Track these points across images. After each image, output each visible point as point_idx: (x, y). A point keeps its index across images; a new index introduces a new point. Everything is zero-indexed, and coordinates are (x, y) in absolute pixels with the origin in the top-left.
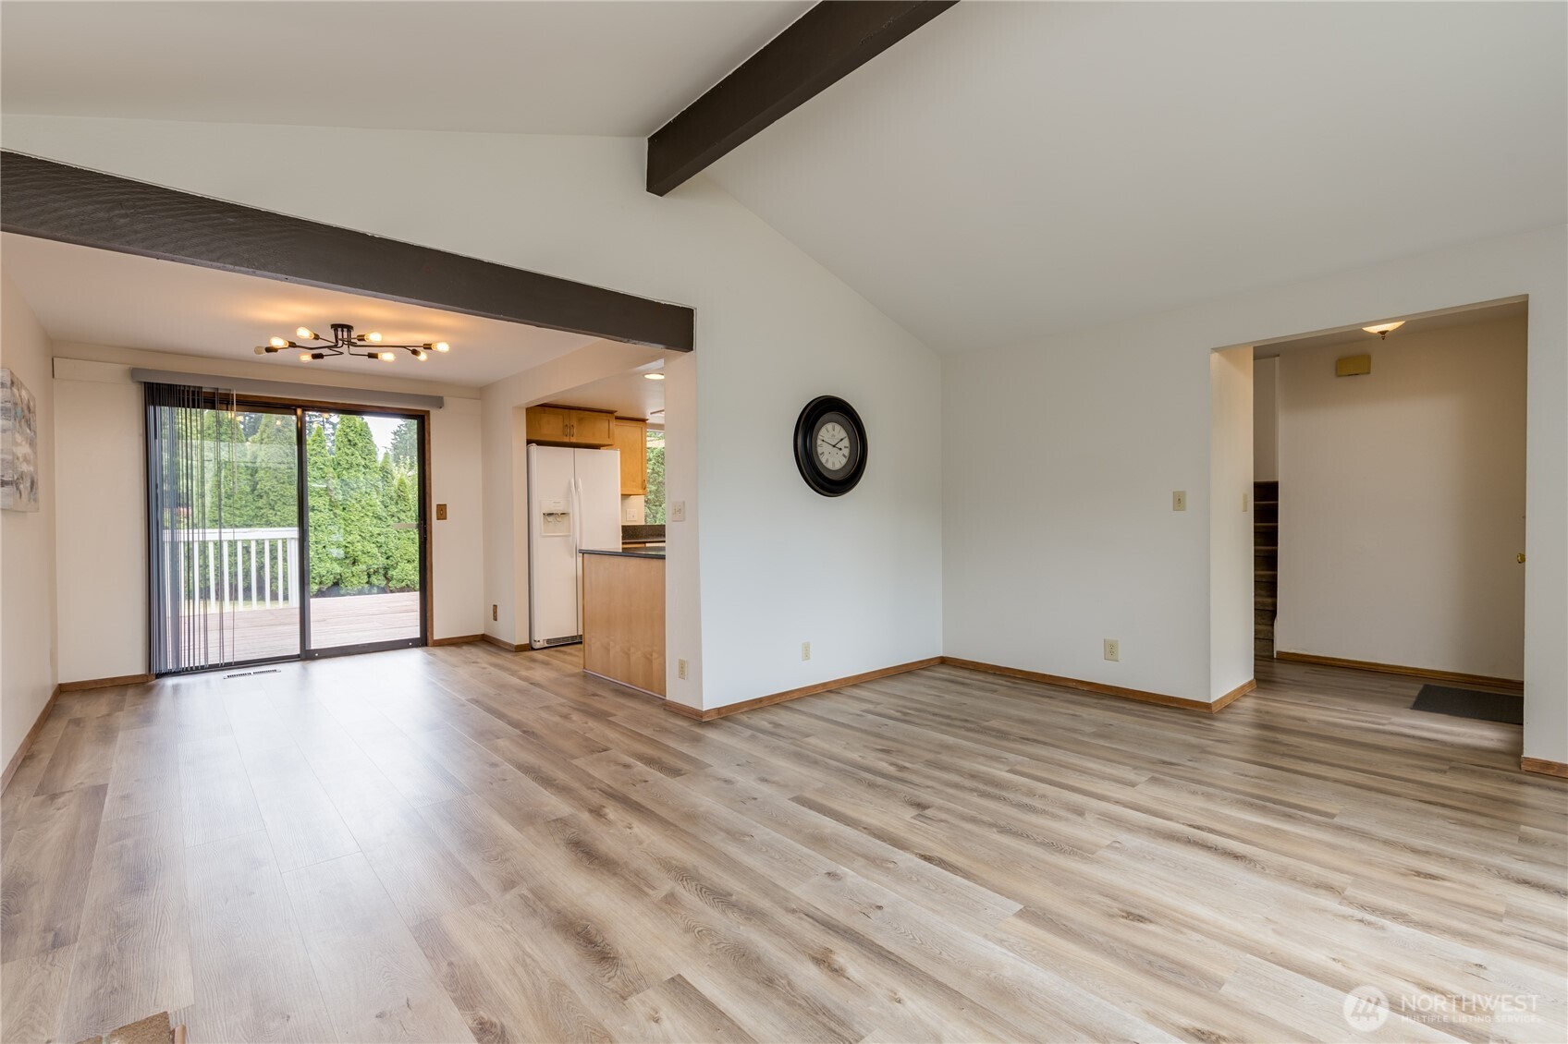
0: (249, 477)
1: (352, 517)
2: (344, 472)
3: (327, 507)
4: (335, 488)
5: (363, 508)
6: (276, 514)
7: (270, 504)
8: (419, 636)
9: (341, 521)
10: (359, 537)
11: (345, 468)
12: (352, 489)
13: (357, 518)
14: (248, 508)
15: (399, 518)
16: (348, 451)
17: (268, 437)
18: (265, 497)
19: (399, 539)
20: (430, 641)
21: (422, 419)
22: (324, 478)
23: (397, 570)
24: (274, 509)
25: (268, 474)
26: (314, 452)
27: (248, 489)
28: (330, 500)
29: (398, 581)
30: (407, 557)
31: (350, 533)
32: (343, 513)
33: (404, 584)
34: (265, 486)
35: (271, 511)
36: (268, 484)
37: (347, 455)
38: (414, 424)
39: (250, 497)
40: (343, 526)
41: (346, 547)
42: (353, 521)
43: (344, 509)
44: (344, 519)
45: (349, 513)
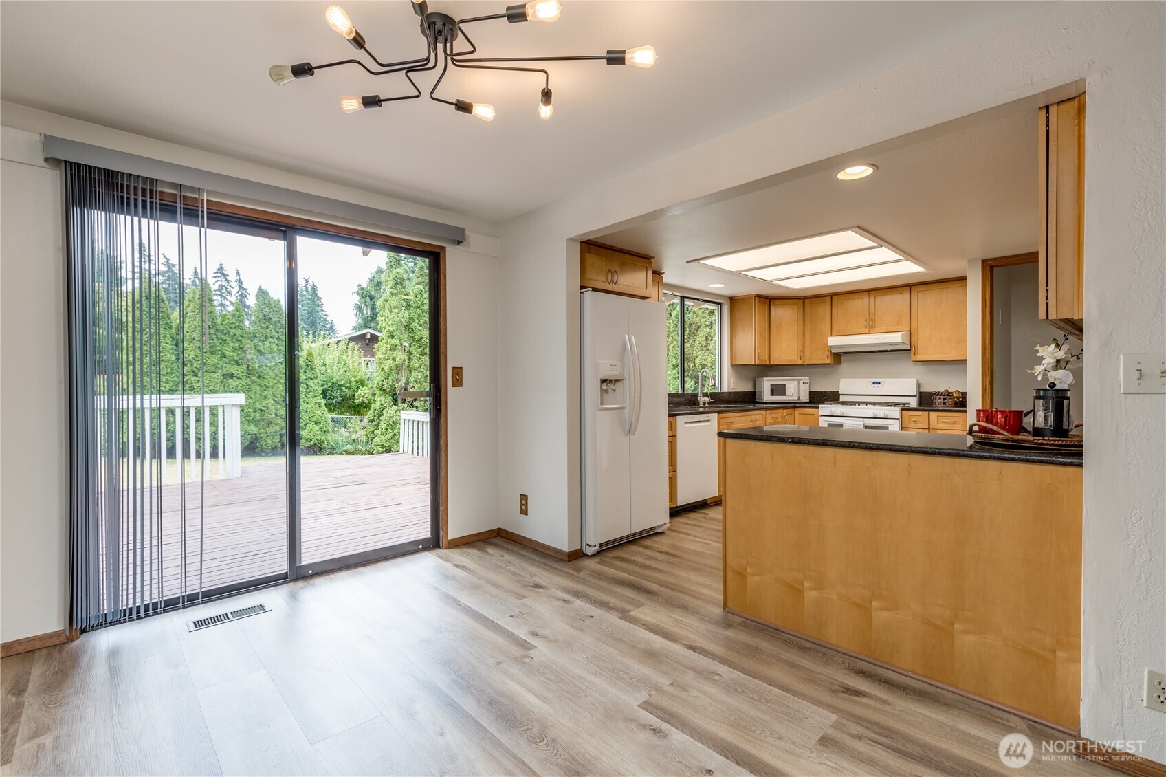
0: (174, 347)
1: (267, 384)
2: (260, 344)
3: (245, 374)
4: (252, 358)
5: (276, 376)
6: (199, 381)
7: (194, 372)
8: (429, 536)
9: (258, 387)
10: (273, 402)
11: (260, 340)
12: (267, 359)
13: (271, 384)
14: (173, 375)
15: (307, 385)
16: (263, 325)
17: (193, 311)
18: (189, 365)
19: (307, 403)
20: (443, 542)
21: (435, 258)
22: (242, 348)
23: (306, 431)
24: (197, 376)
25: (192, 345)
26: (233, 326)
27: (173, 358)
28: (248, 368)
29: (307, 440)
30: (314, 419)
31: (265, 398)
32: (259, 380)
33: (312, 443)
34: (189, 355)
35: (195, 378)
36: (192, 353)
37: (262, 328)
38: (423, 263)
39: (175, 366)
40: (259, 392)
41: (261, 410)
42: (267, 387)
43: (259, 377)
44: (260, 385)
45: (265, 380)
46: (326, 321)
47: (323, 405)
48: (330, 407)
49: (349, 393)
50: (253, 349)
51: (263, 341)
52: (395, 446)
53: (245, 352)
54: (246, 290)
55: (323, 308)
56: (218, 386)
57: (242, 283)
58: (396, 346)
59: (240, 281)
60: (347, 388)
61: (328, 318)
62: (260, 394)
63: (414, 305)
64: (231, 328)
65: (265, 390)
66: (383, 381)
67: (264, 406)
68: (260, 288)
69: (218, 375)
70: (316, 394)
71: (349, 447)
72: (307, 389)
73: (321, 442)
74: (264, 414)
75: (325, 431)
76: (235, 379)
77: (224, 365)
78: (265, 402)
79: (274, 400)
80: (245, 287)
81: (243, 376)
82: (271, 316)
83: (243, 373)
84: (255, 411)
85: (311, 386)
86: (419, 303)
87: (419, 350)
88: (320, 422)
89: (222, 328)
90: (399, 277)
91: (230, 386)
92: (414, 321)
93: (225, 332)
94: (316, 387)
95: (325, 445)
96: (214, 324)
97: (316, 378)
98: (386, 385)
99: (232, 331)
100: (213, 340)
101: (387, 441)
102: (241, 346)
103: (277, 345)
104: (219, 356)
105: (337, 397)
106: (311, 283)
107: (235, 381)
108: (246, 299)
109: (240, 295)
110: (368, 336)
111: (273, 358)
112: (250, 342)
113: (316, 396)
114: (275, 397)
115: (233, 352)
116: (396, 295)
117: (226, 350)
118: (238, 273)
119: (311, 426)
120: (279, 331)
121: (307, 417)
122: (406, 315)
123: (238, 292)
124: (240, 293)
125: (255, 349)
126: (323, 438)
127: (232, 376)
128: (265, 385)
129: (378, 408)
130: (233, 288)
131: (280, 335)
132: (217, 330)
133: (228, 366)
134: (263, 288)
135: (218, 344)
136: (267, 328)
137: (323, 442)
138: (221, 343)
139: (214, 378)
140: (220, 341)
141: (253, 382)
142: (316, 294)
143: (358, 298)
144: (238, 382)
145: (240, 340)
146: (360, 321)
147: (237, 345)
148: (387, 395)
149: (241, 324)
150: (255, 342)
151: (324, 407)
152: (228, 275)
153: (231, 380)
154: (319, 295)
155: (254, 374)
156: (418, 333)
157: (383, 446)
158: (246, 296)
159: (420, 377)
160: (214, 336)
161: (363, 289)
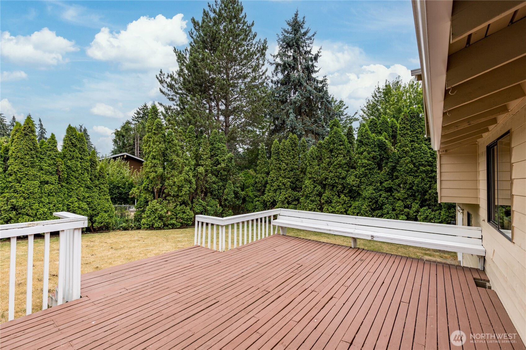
1: (72, 187)
2: (68, 161)
4: (63, 171)
5: (79, 182)
9: (66, 190)
12: (73, 171)
13: (76, 188)
15: (99, 187)
16: (71, 149)
22: (55, 164)
23: (98, 217)
26: (49, 149)
28: (59, 177)
31: (71, 196)
32: (67, 185)
33: (102, 224)
37: (70, 151)
40: (67, 193)
42: (73, 190)
43: (67, 183)
44: (67, 189)
45: (71, 185)
46: (92, 147)
47: (110, 200)
48: (114, 201)
49: (124, 191)
50: (63, 165)
51: (71, 159)
52: (156, 224)
53: (57, 166)
54: (44, 129)
55: (90, 141)
56: (37, 189)
57: (42, 126)
58: (157, 164)
59: (41, 125)
60: (123, 188)
61: (92, 146)
62: (67, 194)
63: (168, 141)
64: (47, 150)
65: (71, 192)
66: (148, 185)
67: (70, 202)
68: (70, 125)
69: (37, 183)
70: (105, 193)
71: (124, 224)
72: (100, 190)
73: (108, 223)
74: (70, 208)
75: (111, 217)
76: (49, 184)
77: (41, 175)
78: (71, 199)
79: (77, 198)
80: (44, 128)
81: (55, 183)
82: (77, 144)
83: (56, 180)
84: (63, 206)
85: (103, 189)
86: (171, 139)
87: (171, 167)
88: (108, 211)
89: (40, 150)
90: (159, 124)
91: (46, 190)
92: (167, 150)
93: (42, 153)
94: (105, 189)
95: (111, 225)
96: (35, 148)
97: (106, 183)
98: (150, 187)
99: (48, 153)
100: (33, 158)
101: (151, 221)
102: (55, 163)
103: (80, 162)
104: (38, 169)
105: (116, 194)
106: (83, 127)
107: (49, 186)
108: (44, 134)
109: (41, 132)
110: (125, 156)
111: (77, 171)
112: (61, 160)
113: (105, 195)
114: (78, 196)
115: (49, 166)
116: (157, 134)
117: (43, 165)
118: (40, 120)
119: (102, 214)
120: (82, 153)
121: (100, 208)
122: (164, 146)
123: (40, 130)
124: (41, 131)
125: (65, 164)
126: (110, 221)
127: (47, 183)
128: (71, 188)
129: (143, 200)
130: (37, 128)
131: (82, 156)
132: (37, 152)
133: (44, 176)
134: (71, 126)
135: (38, 161)
136: (74, 152)
137: (110, 223)
138: (39, 161)
139: (34, 184)
140: (39, 159)
141: (62, 186)
142: (86, 134)
143: (115, 136)
144: (52, 186)
145: (54, 159)
146: (116, 148)
147: (51, 162)
148: (150, 193)
149: (55, 148)
150: (65, 160)
151: (111, 202)
152: (34, 121)
153: (46, 185)
154: (88, 134)
155: (63, 181)
156: (170, 157)
157: (147, 225)
158: (45, 133)
159: (171, 183)
160: (35, 156)
161: (118, 131)
